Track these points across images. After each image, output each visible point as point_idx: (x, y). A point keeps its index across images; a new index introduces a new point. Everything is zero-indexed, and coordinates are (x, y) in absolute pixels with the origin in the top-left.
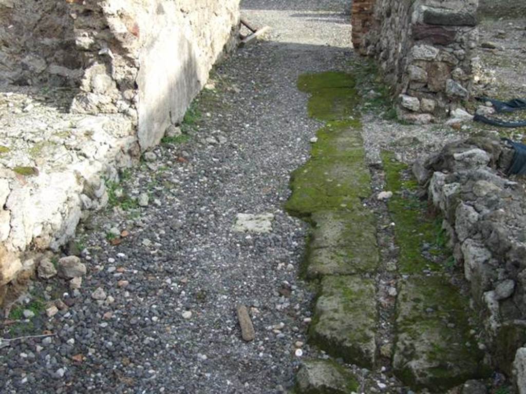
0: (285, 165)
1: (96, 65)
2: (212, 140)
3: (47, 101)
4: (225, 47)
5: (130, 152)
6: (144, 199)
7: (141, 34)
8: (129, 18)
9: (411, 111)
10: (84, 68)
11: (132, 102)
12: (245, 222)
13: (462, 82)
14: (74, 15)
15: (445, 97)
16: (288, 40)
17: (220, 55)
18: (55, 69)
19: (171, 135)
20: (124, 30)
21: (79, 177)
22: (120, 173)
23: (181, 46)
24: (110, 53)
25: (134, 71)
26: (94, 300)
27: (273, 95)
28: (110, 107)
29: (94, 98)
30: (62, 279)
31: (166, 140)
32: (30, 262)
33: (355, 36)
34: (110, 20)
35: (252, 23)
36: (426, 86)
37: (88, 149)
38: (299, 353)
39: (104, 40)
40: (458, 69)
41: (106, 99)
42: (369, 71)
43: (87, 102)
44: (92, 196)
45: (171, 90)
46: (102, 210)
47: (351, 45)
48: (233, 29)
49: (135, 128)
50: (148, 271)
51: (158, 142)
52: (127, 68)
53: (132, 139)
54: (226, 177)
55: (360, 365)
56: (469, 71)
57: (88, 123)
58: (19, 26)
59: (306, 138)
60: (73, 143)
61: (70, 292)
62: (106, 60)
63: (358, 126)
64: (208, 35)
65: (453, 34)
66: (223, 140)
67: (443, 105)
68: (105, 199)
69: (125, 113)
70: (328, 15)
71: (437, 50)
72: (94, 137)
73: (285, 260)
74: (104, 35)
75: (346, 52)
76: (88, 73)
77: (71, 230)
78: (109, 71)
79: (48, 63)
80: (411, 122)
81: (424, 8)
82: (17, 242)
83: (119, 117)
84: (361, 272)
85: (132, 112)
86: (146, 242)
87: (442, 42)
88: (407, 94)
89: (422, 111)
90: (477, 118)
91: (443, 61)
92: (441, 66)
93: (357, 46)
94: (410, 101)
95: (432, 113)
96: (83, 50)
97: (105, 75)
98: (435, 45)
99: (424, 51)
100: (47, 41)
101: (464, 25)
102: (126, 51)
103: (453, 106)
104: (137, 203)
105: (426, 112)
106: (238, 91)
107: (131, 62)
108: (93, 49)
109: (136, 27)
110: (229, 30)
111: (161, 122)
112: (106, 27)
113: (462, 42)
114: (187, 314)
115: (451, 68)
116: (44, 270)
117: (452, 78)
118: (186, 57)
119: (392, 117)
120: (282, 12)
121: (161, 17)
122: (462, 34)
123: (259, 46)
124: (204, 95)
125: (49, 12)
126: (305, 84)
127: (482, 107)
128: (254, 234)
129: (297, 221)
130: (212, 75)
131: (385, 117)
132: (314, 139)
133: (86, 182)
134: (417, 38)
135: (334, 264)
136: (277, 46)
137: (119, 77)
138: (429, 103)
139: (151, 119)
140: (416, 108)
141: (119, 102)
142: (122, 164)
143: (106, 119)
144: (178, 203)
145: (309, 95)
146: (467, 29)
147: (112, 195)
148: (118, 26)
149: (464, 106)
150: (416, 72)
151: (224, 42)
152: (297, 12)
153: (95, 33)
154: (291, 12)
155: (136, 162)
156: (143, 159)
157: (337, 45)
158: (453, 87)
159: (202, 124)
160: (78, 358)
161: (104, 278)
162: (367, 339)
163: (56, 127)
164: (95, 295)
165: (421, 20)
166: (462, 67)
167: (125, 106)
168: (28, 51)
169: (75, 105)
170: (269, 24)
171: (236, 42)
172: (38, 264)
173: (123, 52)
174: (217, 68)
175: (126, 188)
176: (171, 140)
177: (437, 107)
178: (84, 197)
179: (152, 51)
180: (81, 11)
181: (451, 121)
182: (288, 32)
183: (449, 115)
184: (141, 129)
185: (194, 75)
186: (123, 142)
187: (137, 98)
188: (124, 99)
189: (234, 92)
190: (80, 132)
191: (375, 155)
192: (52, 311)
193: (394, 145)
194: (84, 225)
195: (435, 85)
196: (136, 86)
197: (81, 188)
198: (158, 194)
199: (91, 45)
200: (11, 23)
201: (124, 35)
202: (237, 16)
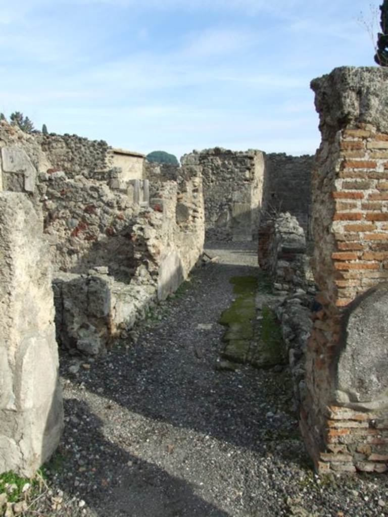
0: (220, 309)
1: (142, 265)
2: (189, 299)
3: (119, 280)
4: (196, 264)
5: (154, 301)
6: (160, 317)
7: (161, 254)
8: (156, 247)
9: (278, 290)
10: (137, 267)
11: (156, 280)
12: (201, 326)
13: (300, 277)
14: (134, 246)
15: (293, 284)
16: (228, 263)
17: (193, 268)
18: (122, 268)
19: (171, 296)
20: (154, 252)
21: (135, 306)
22: (150, 308)
23: (176, 260)
24: (148, 261)
25: (157, 268)
26: (142, 345)
27: (217, 285)
28: (147, 282)
29: (140, 278)
30: (130, 339)
31: (168, 299)
32: (119, 331)
33: (259, 261)
34: (149, 248)
35: (210, 255)
36: (284, 279)
37: (138, 296)
38: (218, 360)
39: (146, 256)
40: (298, 272)
41: (145, 279)
42: (265, 276)
43: (137, 280)
44: (140, 314)
45: (171, 277)
46: (143, 320)
47: (258, 266)
48: (200, 256)
49: (156, 291)
50: (162, 339)
51: (165, 299)
52: (154, 267)
53: (155, 295)
54: (194, 312)
55: (239, 363)
56: (303, 272)
57: (137, 288)
58: (109, 251)
59: (230, 300)
60: (133, 294)
61: (134, 343)
62: (146, 264)
63: (254, 296)
64: (188, 257)
65: (295, 256)
66: (193, 300)
67: (292, 287)
68: (144, 316)
69: (153, 285)
70: (250, 252)
71: (288, 263)
72: (141, 293)
73: (216, 337)
74: (146, 254)
75: (256, 268)
76: (138, 268)
77: (132, 324)
78: (147, 268)
79: (120, 266)
80: (279, 295)
81: (282, 246)
82: (116, 322)
83: (150, 286)
84: (245, 339)
85: (156, 284)
86: (161, 330)
87: (290, 260)
88: (277, 282)
89: (283, 290)
90: (308, 293)
91: (291, 268)
92: (290, 270)
93: (261, 265)
94: (277, 285)
95: (287, 291)
96: (137, 259)
97: (145, 270)
98: (287, 261)
99: (283, 263)
100: (120, 257)
101: (300, 252)
102: (155, 260)
103: (297, 287)
104: (157, 319)
105: (285, 290)
106: (201, 282)
107: (156, 264)
108: (141, 259)
109: (159, 251)
110: (198, 257)
111: (167, 291)
112: (147, 250)
113: (299, 260)
114: (177, 351)
115: (295, 271)
116: (123, 335)
117: (295, 275)
118: (178, 265)
119: (271, 293)
120: (227, 251)
121: (169, 248)
122: (298, 256)
123: (213, 265)
124: (185, 283)
125: (123, 245)
126: (233, 281)
127: (310, 288)
128: (204, 330)
129: (223, 326)
130: (189, 276)
131: (267, 293)
132: (234, 300)
133: (137, 309)
134: (279, 258)
135: (235, 337)
136: (222, 265)
137: (151, 270)
138: (286, 286)
139: (163, 288)
140: (280, 288)
141: (150, 281)
142: (151, 305)
143: (145, 287)
144: (173, 320)
145: (234, 285)
146: (301, 254)
147: (147, 316)
148: (152, 250)
149: (302, 288)
150: (279, 272)
151: (195, 262)
152: (235, 251)
153: (143, 253)
154: (232, 251)
155: (156, 305)
156: (159, 304)
157: (252, 265)
158: (296, 279)
159: (184, 294)
160: (138, 359)
161: (146, 339)
162: (243, 355)
163: (125, 289)
164: (143, 343)
165: (281, 250)
166: (300, 271)
167: (153, 282)
168: (112, 261)
169: (132, 281)
170: (219, 256)
171: (201, 262)
172: (121, 333)
173: (153, 260)
174: (191, 273)
175: (152, 314)
176: (171, 298)
177: (290, 288)
178: (137, 313)
179: (165, 260)
180: (138, 244)
181: (297, 294)
182: (228, 259)
183: (295, 292)
184: (159, 292)
185: (181, 274)
186: (152, 296)
187: (158, 279)
188: (153, 279)
189: (199, 283)
190: (135, 291)
191: (260, 306)
192: (128, 347)
193: (268, 302)
194: (136, 324)
195: (288, 278)
196: (157, 274)
197: (136, 310)
198: (166, 316)
199: (140, 258)
200: (106, 249)
201: (154, 254)
202: (202, 250)
